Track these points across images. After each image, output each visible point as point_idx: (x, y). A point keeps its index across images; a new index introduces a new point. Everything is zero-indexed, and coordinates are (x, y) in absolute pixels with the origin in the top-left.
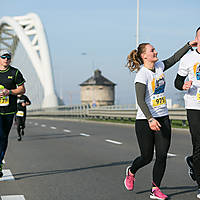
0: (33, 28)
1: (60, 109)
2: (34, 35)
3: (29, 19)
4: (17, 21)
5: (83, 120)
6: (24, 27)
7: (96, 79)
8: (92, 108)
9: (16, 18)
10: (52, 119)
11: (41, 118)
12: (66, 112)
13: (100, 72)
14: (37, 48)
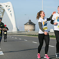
0: (9, 6)
1: (18, 32)
2: (10, 9)
3: (8, 4)
4: (4, 4)
5: (25, 36)
6: (6, 6)
7: (29, 23)
8: (28, 32)
9: (4, 3)
10: (15, 35)
11: (12, 35)
12: (20, 33)
13: (30, 20)
14: (11, 13)
